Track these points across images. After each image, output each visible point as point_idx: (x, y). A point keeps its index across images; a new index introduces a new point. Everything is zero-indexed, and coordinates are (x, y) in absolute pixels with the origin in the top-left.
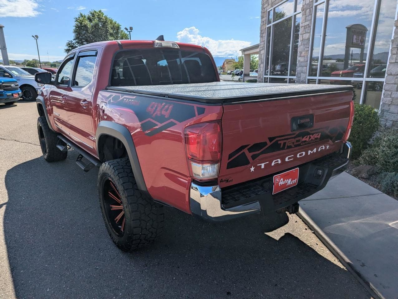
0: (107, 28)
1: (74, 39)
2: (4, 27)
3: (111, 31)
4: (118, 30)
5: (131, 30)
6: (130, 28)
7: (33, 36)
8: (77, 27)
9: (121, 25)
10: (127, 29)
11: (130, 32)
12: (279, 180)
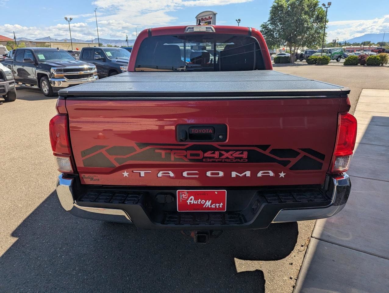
0: (303, 7)
1: (269, 21)
2: (217, 14)
3: (307, 9)
4: (315, 7)
5: (328, 6)
6: (329, 3)
7: (236, 20)
8: (274, 8)
9: (320, 2)
10: (324, 5)
11: (327, 8)
12: (186, 198)
